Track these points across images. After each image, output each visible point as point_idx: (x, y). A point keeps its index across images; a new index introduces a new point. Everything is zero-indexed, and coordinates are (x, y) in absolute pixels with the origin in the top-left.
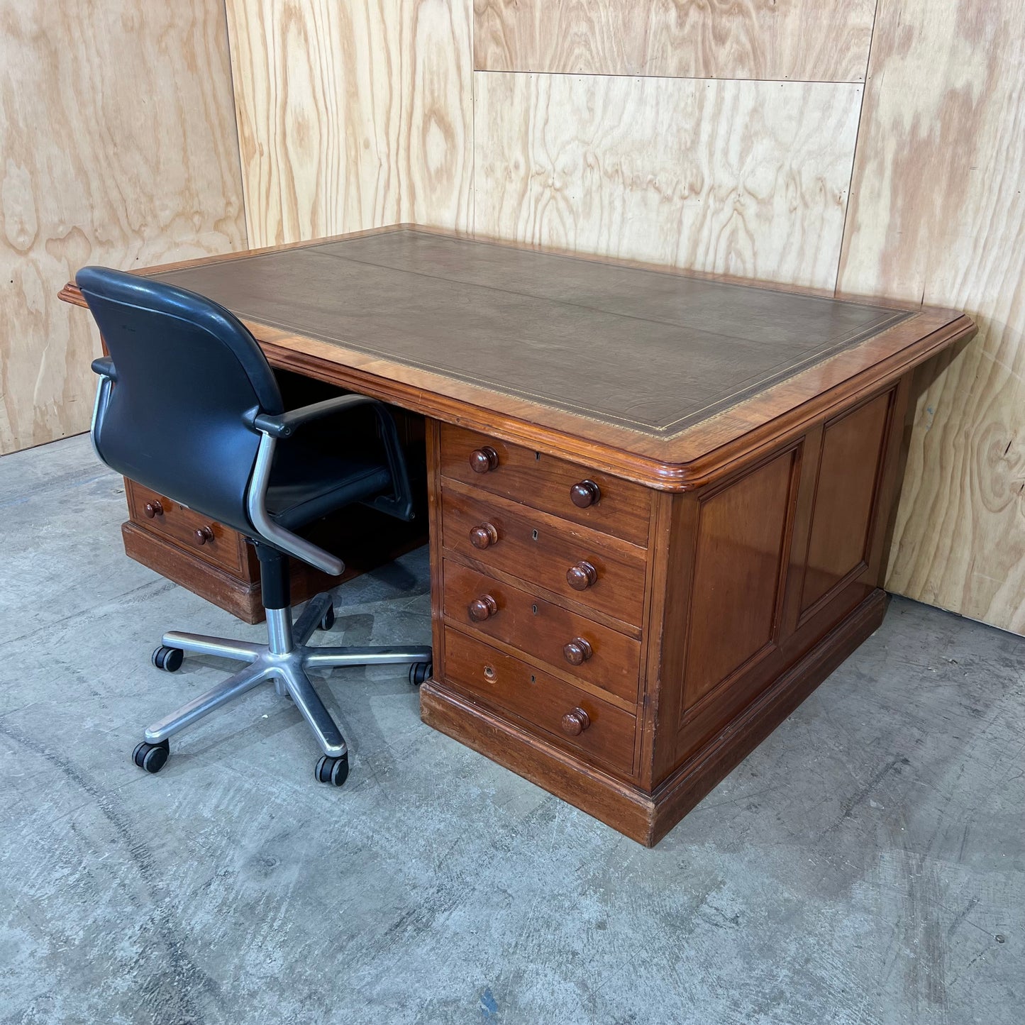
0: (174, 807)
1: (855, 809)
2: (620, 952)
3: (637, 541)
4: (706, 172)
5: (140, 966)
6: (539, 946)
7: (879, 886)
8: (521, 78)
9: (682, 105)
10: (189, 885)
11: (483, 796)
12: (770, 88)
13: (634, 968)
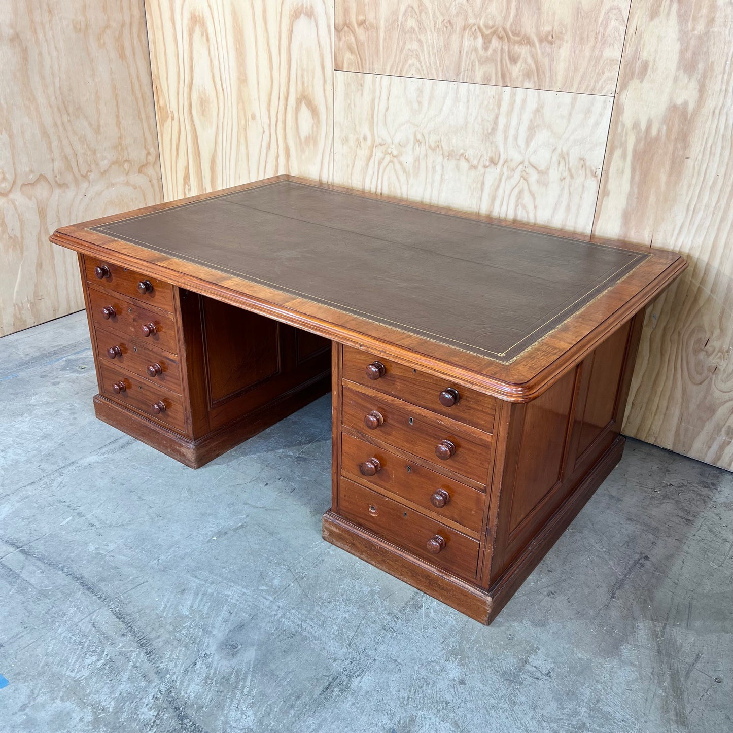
0: (162, 608)
1: (617, 593)
2: (477, 701)
3: (485, 428)
4: (502, 150)
5: (157, 725)
6: (423, 698)
7: (638, 647)
8: (369, 77)
9: (486, 103)
10: (182, 664)
11: (372, 593)
12: (548, 96)
13: (488, 711)
